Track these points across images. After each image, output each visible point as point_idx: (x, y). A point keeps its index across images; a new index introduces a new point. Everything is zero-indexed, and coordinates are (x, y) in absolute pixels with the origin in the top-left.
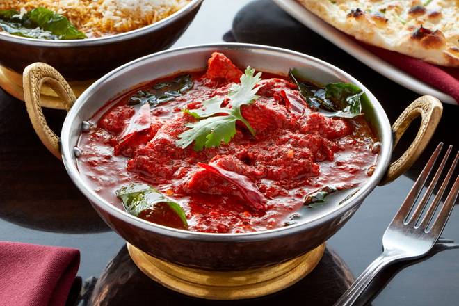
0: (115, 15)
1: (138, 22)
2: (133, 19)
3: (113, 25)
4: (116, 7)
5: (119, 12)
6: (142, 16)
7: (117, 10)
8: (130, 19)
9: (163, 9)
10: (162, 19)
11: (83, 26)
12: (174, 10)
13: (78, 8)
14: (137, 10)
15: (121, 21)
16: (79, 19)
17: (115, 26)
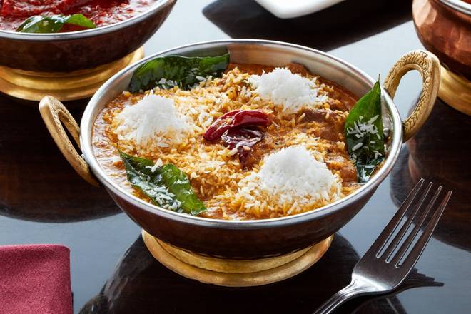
0: (252, 193)
1: (272, 209)
2: (268, 203)
3: (244, 204)
4: (256, 185)
5: (257, 192)
6: (280, 202)
7: (256, 188)
8: (265, 202)
9: (306, 200)
10: (306, 211)
11: (214, 197)
12: (320, 204)
13: (217, 175)
14: (277, 194)
15: (254, 202)
16: (212, 189)
17: (245, 206)
